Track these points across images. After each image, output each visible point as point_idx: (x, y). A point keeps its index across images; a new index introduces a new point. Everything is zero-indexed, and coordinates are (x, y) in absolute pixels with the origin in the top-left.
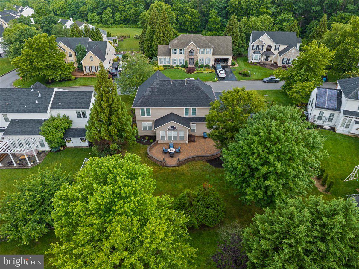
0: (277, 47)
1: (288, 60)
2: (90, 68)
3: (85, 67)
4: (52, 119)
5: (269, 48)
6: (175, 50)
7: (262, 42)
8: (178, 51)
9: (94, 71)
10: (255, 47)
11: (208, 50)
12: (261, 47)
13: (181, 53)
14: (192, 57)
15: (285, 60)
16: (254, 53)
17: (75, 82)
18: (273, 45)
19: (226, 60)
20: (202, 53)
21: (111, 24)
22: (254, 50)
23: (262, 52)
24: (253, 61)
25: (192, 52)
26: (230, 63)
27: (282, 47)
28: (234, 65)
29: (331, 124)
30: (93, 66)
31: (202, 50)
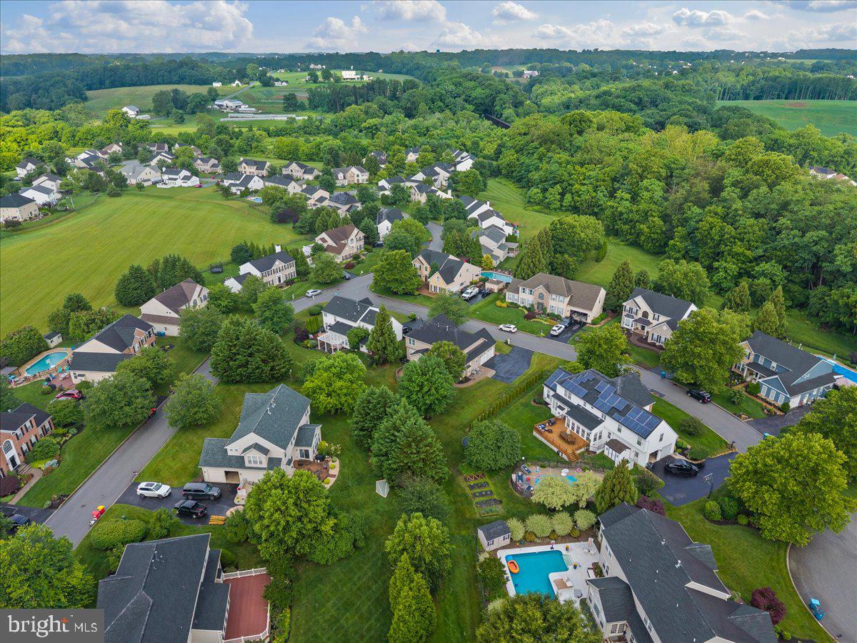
0: (656, 316)
2: (435, 288)
4: (359, 328)
5: (645, 314)
6: (524, 289)
7: (636, 305)
8: (527, 291)
9: (438, 291)
10: (628, 308)
11: (563, 298)
12: (634, 310)
13: (530, 294)
14: (540, 301)
15: (654, 336)
17: (415, 299)
19: (585, 316)
20: (554, 299)
21: (555, 209)
22: (627, 313)
24: (624, 326)
25: (541, 296)
27: (663, 318)
30: (438, 286)
31: (554, 296)
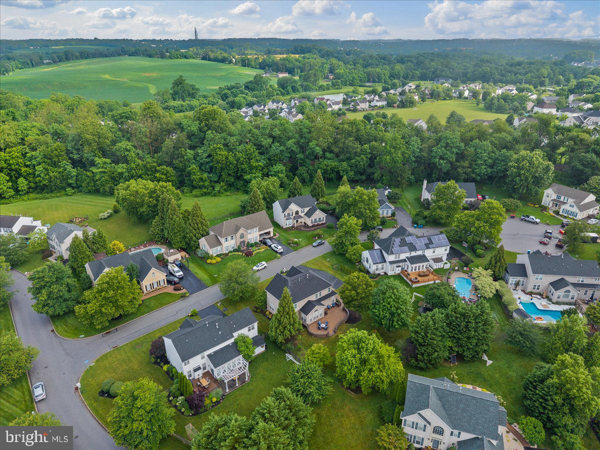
0: (303, 211)
1: (316, 220)
3: (146, 286)
5: (297, 212)
6: (226, 239)
7: (291, 210)
8: (229, 238)
10: (286, 215)
11: (255, 229)
12: (291, 214)
13: (232, 239)
14: (242, 240)
15: (313, 221)
16: (286, 219)
18: (299, 209)
19: (269, 233)
20: (250, 233)
22: (286, 218)
23: (292, 217)
24: (288, 226)
25: (242, 236)
26: (272, 235)
27: (306, 210)
28: (276, 235)
29: (383, 271)
30: (155, 281)
31: (249, 231)
